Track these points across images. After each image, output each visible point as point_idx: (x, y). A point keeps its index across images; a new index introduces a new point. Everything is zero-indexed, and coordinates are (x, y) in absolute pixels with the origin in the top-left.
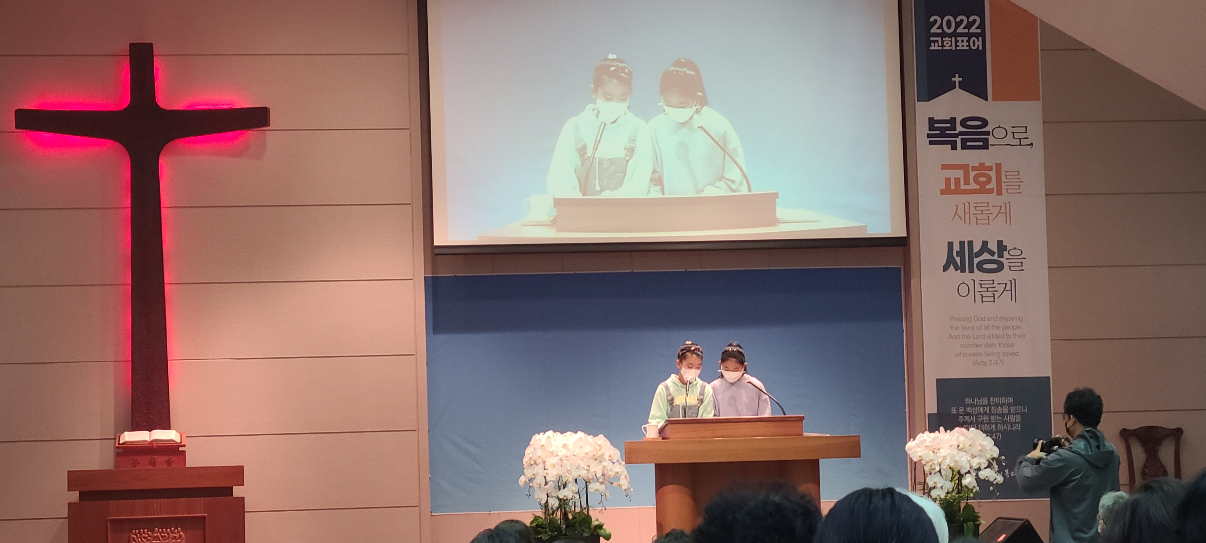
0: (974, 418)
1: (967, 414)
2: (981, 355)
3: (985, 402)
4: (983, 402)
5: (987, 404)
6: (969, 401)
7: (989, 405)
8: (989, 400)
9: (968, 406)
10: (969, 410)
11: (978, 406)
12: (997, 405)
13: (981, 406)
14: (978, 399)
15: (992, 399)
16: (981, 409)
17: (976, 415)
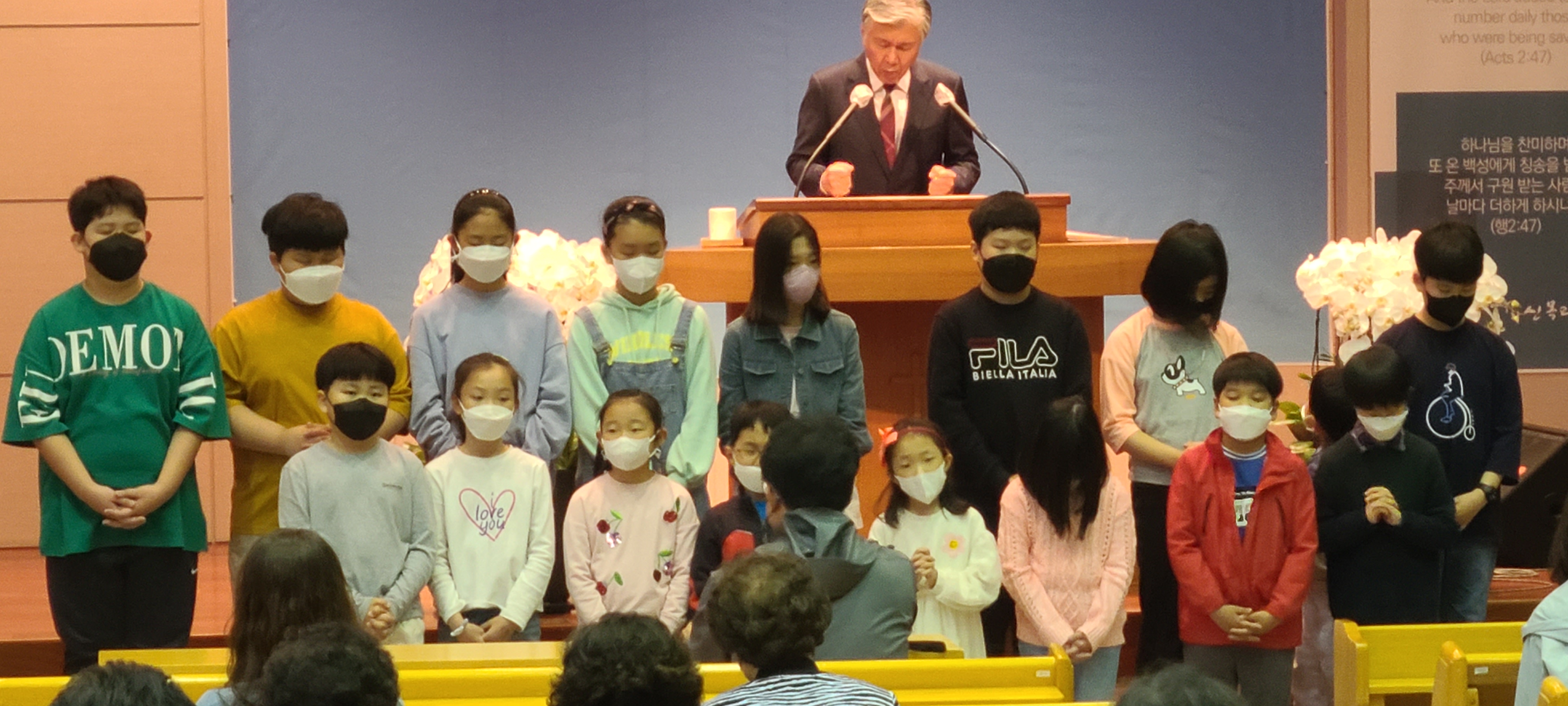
0: (1481, 183)
1: (1463, 174)
2: (1500, 38)
3: (1507, 145)
4: (1501, 149)
5: (1510, 152)
6: (1469, 144)
7: (1516, 154)
8: (1516, 142)
9: (1467, 155)
10: (1469, 164)
11: (1490, 156)
12: (1534, 154)
13: (1496, 156)
14: (1491, 141)
15: (1522, 141)
16: (1498, 164)
17: (1485, 177)
